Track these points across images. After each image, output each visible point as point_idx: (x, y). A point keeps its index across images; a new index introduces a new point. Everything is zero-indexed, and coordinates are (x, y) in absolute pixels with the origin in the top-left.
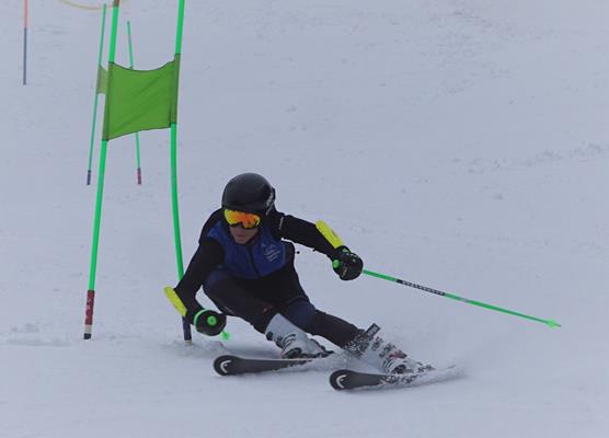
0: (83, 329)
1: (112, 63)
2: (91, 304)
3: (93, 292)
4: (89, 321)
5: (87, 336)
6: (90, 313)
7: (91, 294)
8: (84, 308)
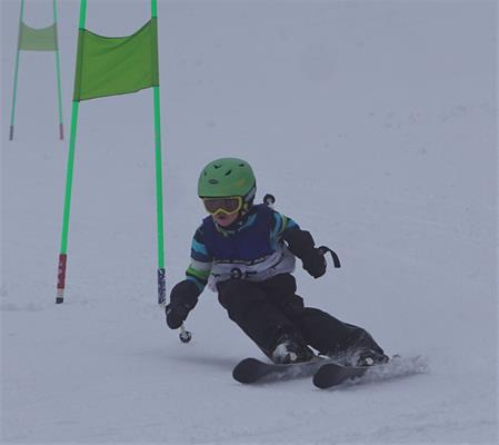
0: (55, 293)
1: (83, 31)
2: (63, 267)
3: (65, 256)
4: (61, 285)
5: (60, 300)
6: (62, 277)
7: (63, 258)
8: (56, 272)
